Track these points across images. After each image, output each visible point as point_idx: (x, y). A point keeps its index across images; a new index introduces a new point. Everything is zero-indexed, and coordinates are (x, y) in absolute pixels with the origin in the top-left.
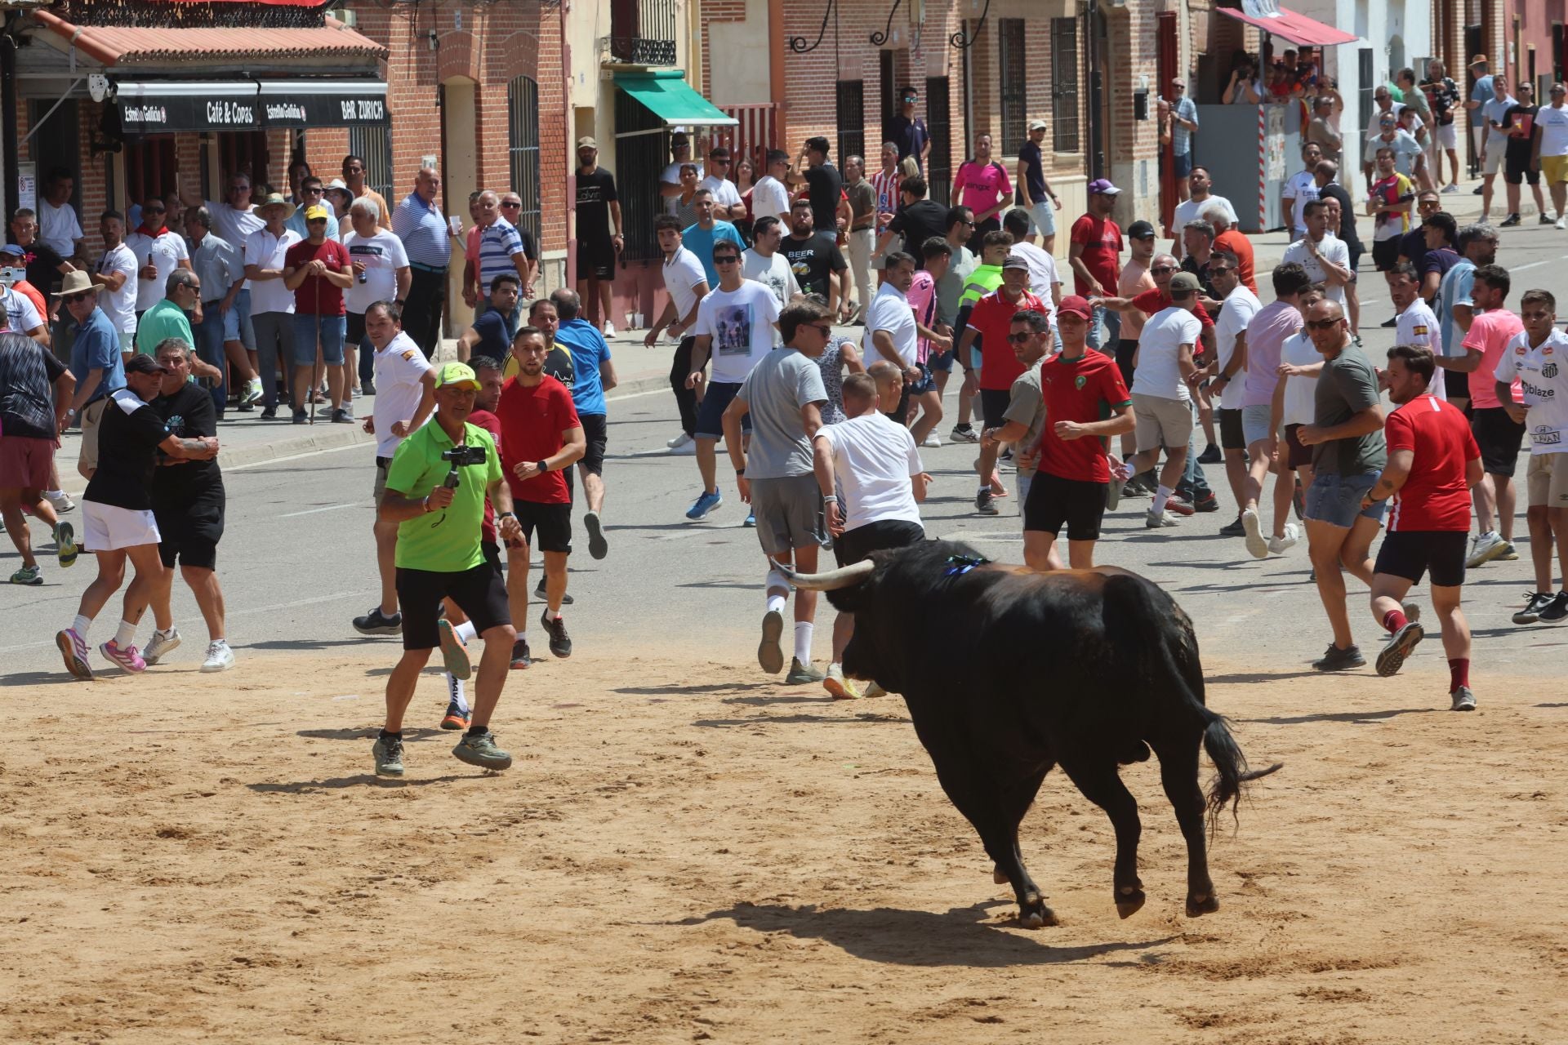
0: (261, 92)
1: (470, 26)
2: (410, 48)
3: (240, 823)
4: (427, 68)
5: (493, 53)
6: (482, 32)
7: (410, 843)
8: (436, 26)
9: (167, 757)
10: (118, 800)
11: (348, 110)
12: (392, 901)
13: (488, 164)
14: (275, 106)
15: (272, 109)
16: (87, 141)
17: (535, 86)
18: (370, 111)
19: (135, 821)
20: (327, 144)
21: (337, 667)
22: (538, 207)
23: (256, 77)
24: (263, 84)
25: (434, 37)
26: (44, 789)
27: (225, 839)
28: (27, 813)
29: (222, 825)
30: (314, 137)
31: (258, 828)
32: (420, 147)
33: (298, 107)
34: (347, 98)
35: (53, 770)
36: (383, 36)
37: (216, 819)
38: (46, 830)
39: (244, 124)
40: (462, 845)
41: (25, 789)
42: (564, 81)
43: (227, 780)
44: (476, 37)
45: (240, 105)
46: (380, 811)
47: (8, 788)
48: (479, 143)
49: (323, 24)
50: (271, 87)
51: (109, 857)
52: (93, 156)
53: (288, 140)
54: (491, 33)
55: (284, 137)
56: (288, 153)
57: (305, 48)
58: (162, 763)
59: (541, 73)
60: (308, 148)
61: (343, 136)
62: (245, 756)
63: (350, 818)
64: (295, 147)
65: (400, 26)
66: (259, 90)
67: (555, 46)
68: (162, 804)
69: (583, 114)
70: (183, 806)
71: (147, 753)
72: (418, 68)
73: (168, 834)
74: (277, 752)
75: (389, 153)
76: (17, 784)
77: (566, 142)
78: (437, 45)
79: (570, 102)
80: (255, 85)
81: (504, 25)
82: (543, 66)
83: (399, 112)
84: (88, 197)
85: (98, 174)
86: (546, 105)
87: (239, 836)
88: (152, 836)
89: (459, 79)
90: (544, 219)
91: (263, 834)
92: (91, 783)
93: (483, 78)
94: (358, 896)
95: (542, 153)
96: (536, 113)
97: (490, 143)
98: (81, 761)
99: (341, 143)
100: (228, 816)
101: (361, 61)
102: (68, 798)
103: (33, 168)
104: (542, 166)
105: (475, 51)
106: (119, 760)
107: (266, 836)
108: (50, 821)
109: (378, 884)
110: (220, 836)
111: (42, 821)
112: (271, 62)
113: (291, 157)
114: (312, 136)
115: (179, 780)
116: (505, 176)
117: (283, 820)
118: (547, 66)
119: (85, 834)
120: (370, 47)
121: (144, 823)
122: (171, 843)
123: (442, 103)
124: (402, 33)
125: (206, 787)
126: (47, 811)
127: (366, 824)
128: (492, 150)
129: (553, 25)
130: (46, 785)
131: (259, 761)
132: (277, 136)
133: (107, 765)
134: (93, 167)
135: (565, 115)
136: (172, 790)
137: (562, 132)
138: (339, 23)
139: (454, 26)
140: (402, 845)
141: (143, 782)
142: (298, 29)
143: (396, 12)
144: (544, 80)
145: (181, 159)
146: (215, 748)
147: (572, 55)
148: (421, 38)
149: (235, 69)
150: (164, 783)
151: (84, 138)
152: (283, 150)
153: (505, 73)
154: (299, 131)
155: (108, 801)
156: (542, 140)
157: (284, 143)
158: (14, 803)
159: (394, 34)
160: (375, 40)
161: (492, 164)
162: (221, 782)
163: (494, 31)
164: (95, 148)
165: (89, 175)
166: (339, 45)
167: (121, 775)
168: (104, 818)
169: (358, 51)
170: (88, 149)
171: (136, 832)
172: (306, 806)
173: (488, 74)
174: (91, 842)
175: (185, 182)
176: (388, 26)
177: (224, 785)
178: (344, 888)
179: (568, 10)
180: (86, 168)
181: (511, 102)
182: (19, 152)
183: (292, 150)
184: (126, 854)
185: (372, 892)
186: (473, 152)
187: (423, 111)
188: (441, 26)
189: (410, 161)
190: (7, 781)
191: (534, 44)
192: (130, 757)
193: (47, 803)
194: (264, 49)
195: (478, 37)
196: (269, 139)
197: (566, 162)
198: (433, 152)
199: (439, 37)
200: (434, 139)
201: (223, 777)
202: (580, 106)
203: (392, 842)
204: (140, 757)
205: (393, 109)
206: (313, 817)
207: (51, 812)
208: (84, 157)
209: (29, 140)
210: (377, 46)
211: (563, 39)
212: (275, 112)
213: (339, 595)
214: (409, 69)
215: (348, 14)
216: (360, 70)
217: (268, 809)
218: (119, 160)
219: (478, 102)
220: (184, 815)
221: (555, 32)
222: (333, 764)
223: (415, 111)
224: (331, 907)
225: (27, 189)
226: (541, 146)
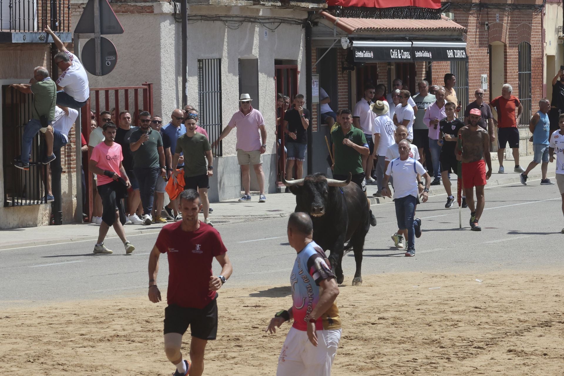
0: (413, 46)
1: (502, 20)
2: (476, 29)
4: (484, 38)
5: (512, 32)
6: (507, 23)
8: (488, 20)
11: (450, 54)
13: (509, 78)
14: (419, 52)
15: (418, 53)
16: (341, 66)
17: (530, 46)
18: (459, 54)
21: (433, 277)
22: (530, 97)
23: (411, 40)
24: (414, 42)
25: (487, 25)
30: (436, 66)
32: (480, 71)
33: (428, 52)
34: (449, 49)
36: (465, 23)
39: (407, 59)
42: (542, 44)
44: (505, 25)
45: (404, 51)
48: (506, 70)
49: (440, 18)
50: (417, 44)
52: (343, 72)
53: (424, 67)
54: (511, 23)
55: (423, 65)
56: (424, 72)
57: (432, 27)
59: (533, 41)
60: (433, 70)
61: (447, 66)
64: (427, 70)
65: (472, 20)
66: (412, 45)
67: (539, 29)
69: (550, 58)
72: (479, 38)
74: (403, 308)
75: (467, 73)
77: (542, 70)
78: (489, 28)
79: (545, 53)
80: (411, 43)
81: (517, 20)
82: (533, 38)
83: (472, 56)
84: (340, 89)
85: (345, 80)
86: (535, 54)
89: (497, 43)
90: (532, 102)
93: (507, 42)
95: (532, 74)
96: (530, 57)
97: (510, 70)
99: (447, 69)
101: (455, 33)
103: (318, 77)
104: (532, 80)
105: (504, 31)
112: (417, 33)
113: (426, 74)
114: (434, 64)
116: (516, 84)
118: (535, 38)
120: (459, 28)
123: (490, 53)
124: (474, 23)
128: (511, 72)
129: (538, 21)
132: (420, 65)
134: (343, 77)
135: (542, 58)
137: (541, 66)
138: (447, 18)
139: (496, 20)
142: (429, 20)
143: (471, 14)
144: (533, 43)
145: (379, 74)
147: (546, 33)
148: (481, 25)
149: (402, 36)
151: (339, 65)
152: (422, 71)
153: (517, 41)
154: (430, 63)
156: (532, 69)
157: (422, 68)
159: (470, 23)
160: (462, 25)
161: (511, 78)
163: (513, 23)
164: (344, 69)
165: (341, 80)
166: (446, 26)
169: (454, 29)
170: (341, 69)
173: (509, 41)
176: (468, 20)
179: (544, 14)
180: (340, 77)
181: (519, 53)
182: (312, 70)
183: (426, 71)
186: (503, 74)
187: (482, 56)
188: (490, 20)
189: (476, 77)
191: (530, 28)
194: (415, 27)
195: (506, 25)
196: (416, 66)
197: (542, 78)
198: (486, 73)
199: (489, 25)
200: (486, 68)
202: (549, 54)
205: (469, 55)
208: (339, 72)
209: (316, 65)
210: (463, 27)
211: (542, 26)
212: (419, 54)
213: (436, 250)
214: (476, 38)
215: (451, 14)
216: (455, 37)
218: (354, 74)
219: (505, 52)
221: (539, 23)
223: (478, 56)
225: (315, 85)
226: (532, 71)
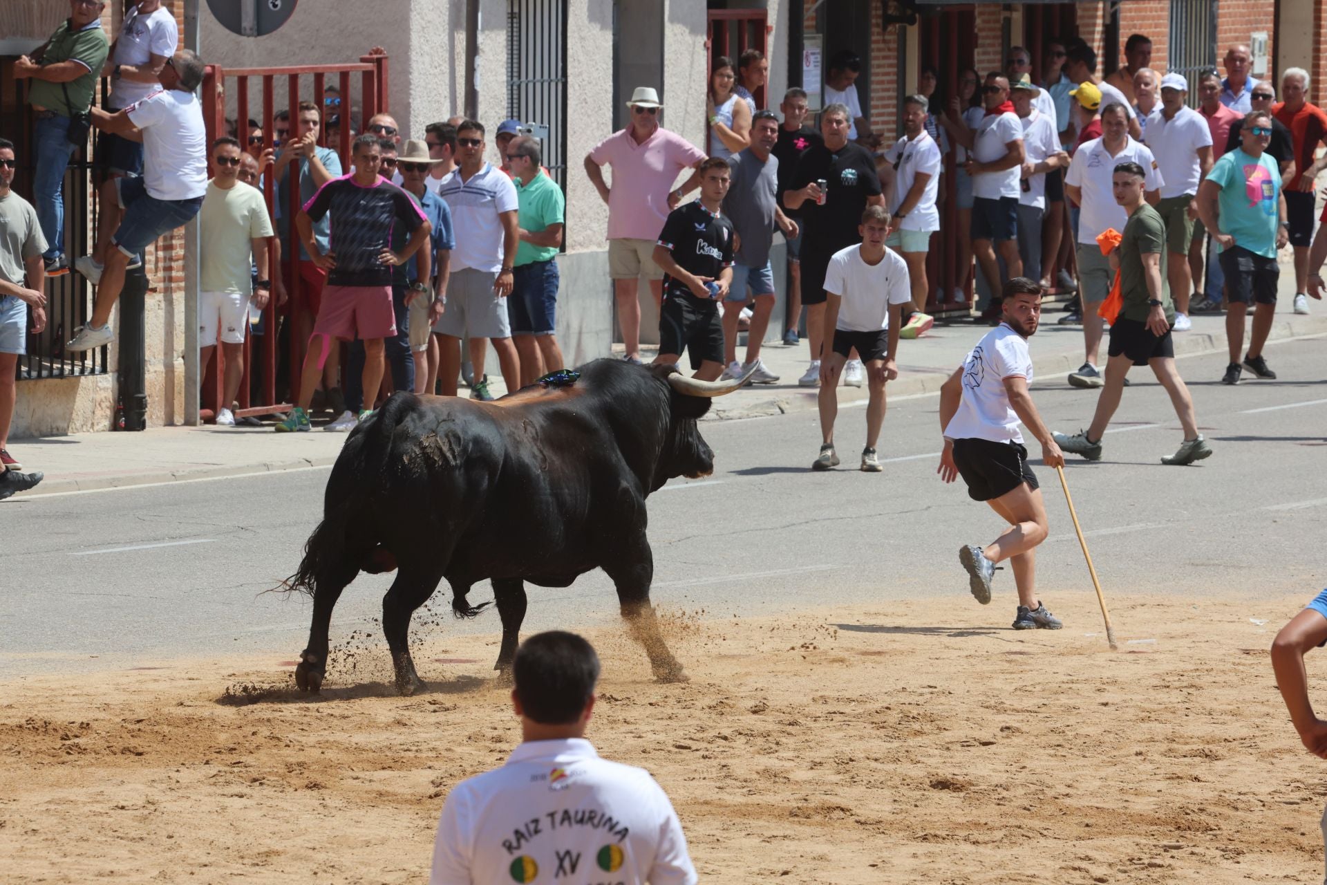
3: (1022, 777)
7: (1211, 809)
9: (943, 699)
10: (889, 745)
12: (1190, 873)
13: (1325, 43)
16: (880, 12)
19: (906, 768)
20: (1144, 18)
26: (809, 729)
27: (1005, 794)
28: (791, 754)
29: (1002, 778)
30: (1130, 10)
31: (1042, 783)
32: (1249, 22)
35: (819, 709)
37: (994, 770)
38: (810, 775)
40: (1270, 814)
41: (789, 729)
43: (1008, 728)
46: (1177, 770)
47: (770, 727)
48: (1318, 18)
51: (877, 807)
52: (885, 29)
53: (1100, 13)
55: (1096, 9)
56: (1099, 29)
58: (938, 706)
60: (1122, 23)
61: (1162, 9)
62: (1029, 703)
63: (1144, 777)
64: (1108, 21)
68: (937, 752)
70: (959, 755)
71: (921, 695)
73: (942, 785)
74: (1063, 699)
75: (1214, 29)
76: (780, 722)
84: (877, 74)
85: (889, 50)
87: (1021, 791)
88: (926, 787)
91: (1047, 791)
92: (860, 725)
94: (1151, 865)
98: (850, 700)
99: (1159, 17)
100: (1008, 768)
102: (835, 741)
103: (819, 42)
106: (888, 701)
107: (1050, 793)
108: (815, 765)
109: (1174, 852)
110: (999, 790)
111: (806, 764)
114: (1127, 8)
115: (956, 726)
117: (1068, 776)
119: (853, 781)
121: (917, 772)
122: (945, 795)
125: (987, 737)
126: (812, 754)
127: (1162, 785)
130: (812, 725)
131: (1043, 709)
133: (878, 706)
134: (884, 41)
136: (948, 736)
140: (1202, 810)
141: (916, 726)
145: (981, 34)
146: (996, 692)
150: (939, 728)
151: (876, 9)
152: (1094, 25)
155: (879, 746)
158: (777, 744)
162: (1002, 730)
164: (888, 20)
165: (879, 50)
167: (893, 717)
168: (874, 764)
170: (880, 21)
171: (908, 781)
172: (1095, 761)
174: (858, 790)
175: (985, 59)
177: (1004, 734)
178: (1137, 855)
180: (877, 42)
182: (806, 23)
183: (1105, 25)
184: (896, 806)
185: (1168, 861)
186: (1310, 29)
190: (770, 719)
192: (903, 698)
193: (813, 744)
196: (1079, 13)
198: (1263, 29)
200: (1266, 14)
201: (1004, 725)
203: (1191, 806)
204: (914, 699)
206: (1103, 774)
207: (817, 755)
208: (875, 30)
209: (817, 10)
213: (1138, 526)
217: (1053, 762)
218: (913, 33)
220: (959, 765)
222: (1126, 716)
224: (1121, 876)
225: (812, 65)
